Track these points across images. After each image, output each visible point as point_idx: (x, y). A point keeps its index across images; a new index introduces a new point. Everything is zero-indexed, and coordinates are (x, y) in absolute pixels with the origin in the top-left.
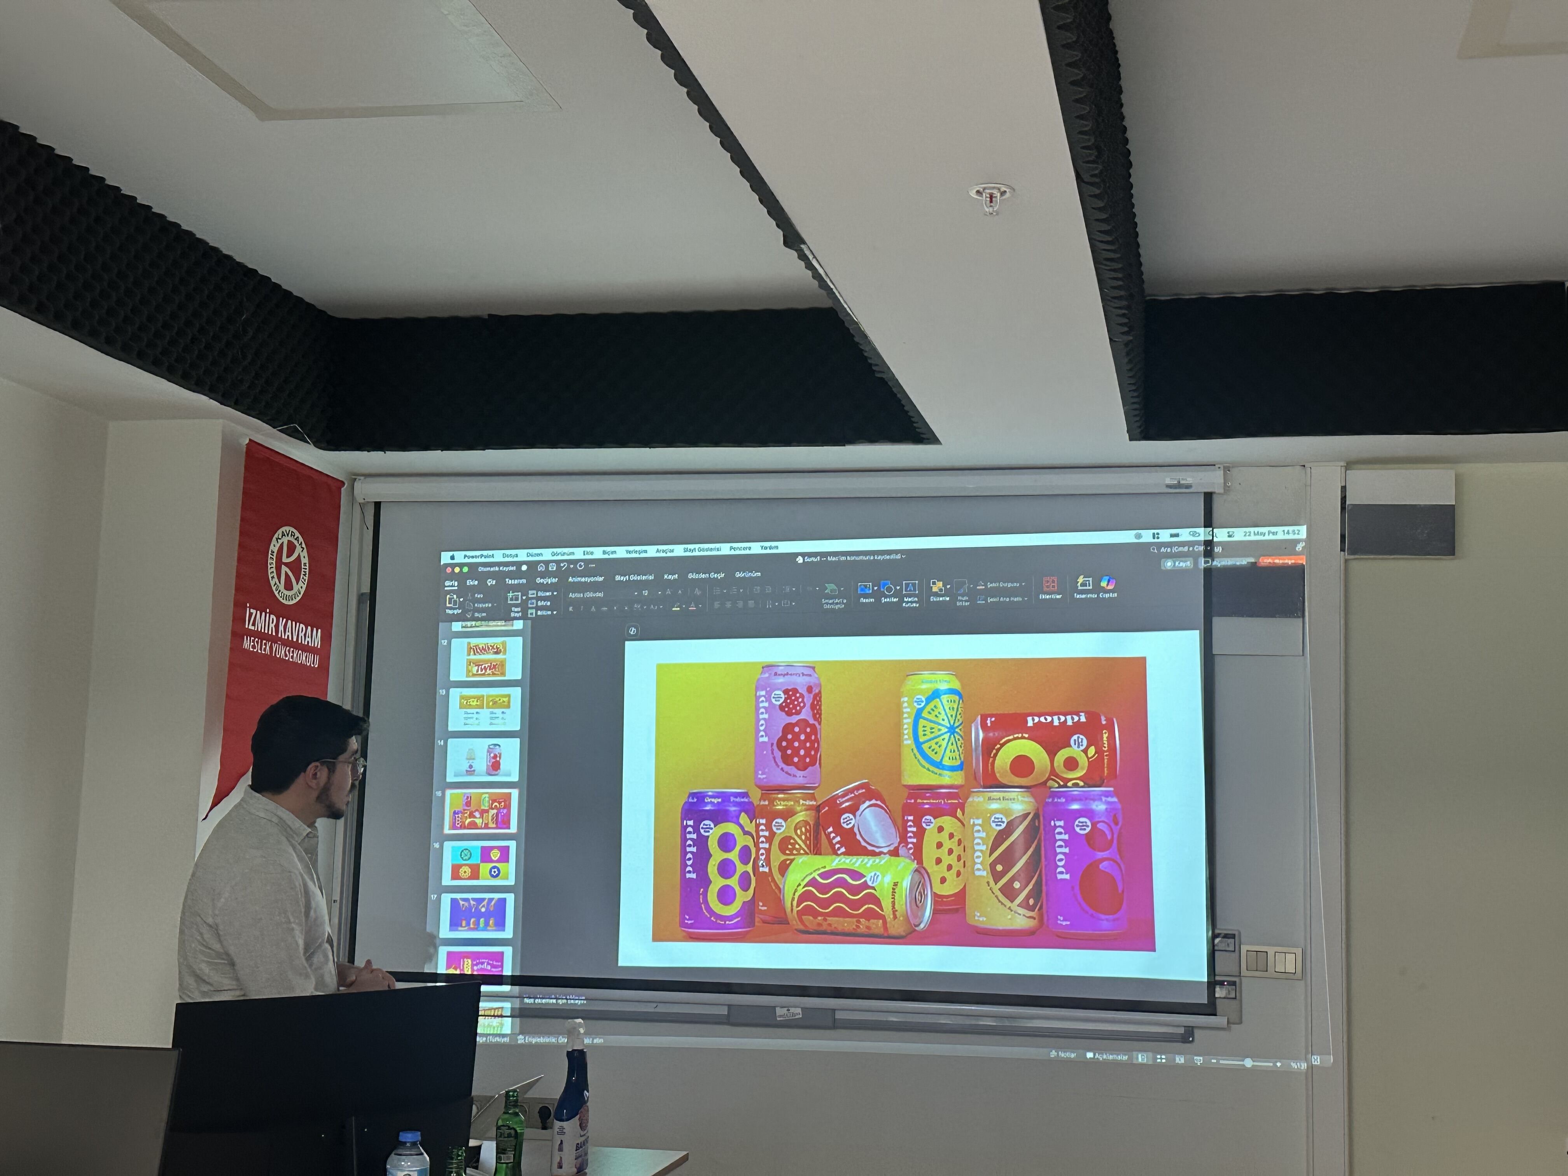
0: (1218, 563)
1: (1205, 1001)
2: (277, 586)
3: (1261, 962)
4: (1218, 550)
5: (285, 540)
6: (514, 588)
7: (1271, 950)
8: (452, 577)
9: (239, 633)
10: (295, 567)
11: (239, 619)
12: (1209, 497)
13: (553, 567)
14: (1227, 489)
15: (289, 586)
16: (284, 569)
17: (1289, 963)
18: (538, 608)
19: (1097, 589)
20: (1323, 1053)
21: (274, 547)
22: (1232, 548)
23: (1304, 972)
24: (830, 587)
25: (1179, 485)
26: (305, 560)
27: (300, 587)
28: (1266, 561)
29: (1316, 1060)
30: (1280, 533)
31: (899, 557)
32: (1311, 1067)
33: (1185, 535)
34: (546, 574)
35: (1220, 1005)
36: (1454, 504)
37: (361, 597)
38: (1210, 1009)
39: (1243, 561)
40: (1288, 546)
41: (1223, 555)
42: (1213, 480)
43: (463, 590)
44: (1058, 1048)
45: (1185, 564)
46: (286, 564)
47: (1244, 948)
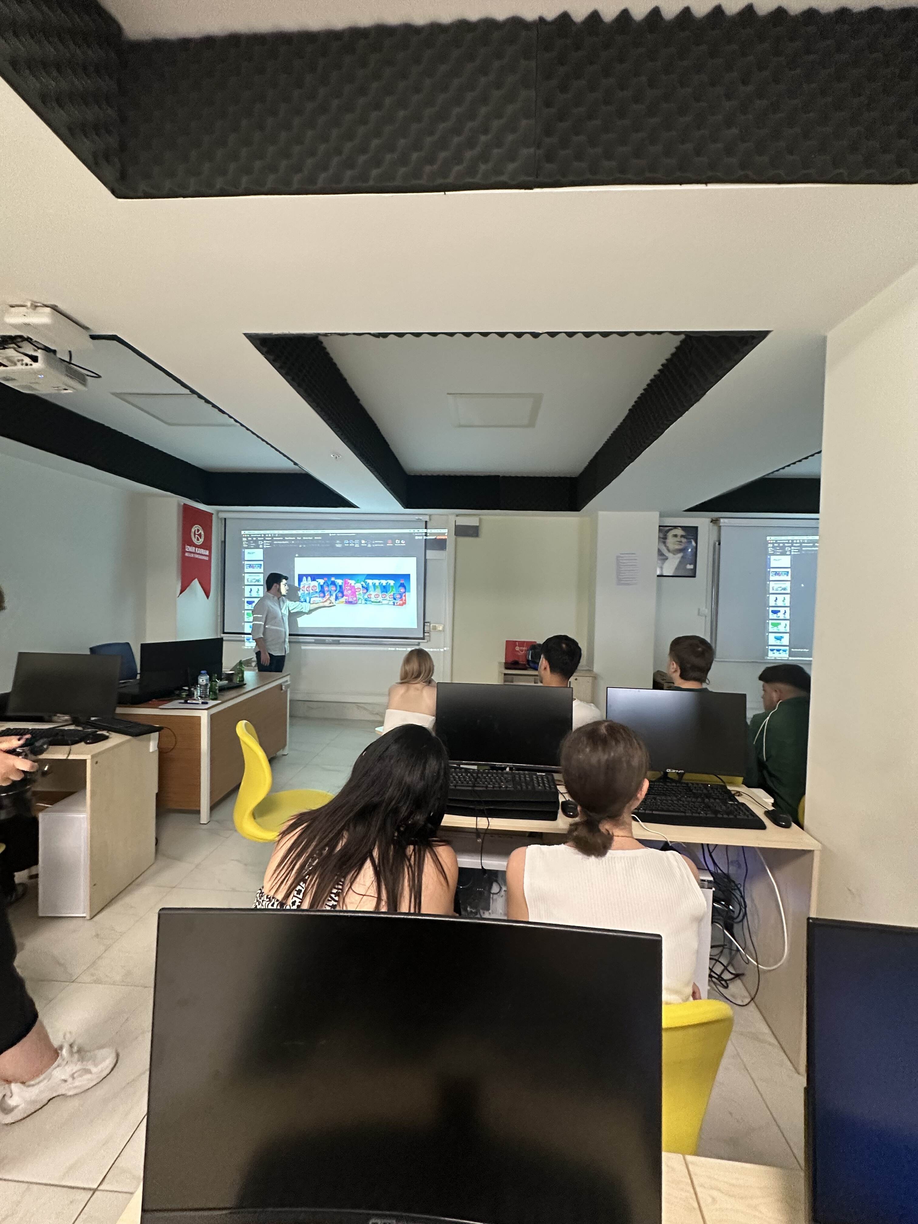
0: (428, 538)
1: (422, 636)
2: (195, 540)
3: (435, 628)
4: (428, 534)
5: (196, 529)
6: (260, 540)
7: (437, 625)
8: (245, 537)
9: (184, 551)
10: (200, 535)
11: (184, 548)
12: (426, 522)
13: (270, 535)
14: (430, 519)
15: (198, 540)
16: (196, 536)
17: (441, 628)
18: (266, 545)
19: (401, 543)
20: (446, 647)
21: (193, 530)
22: (431, 534)
23: (444, 630)
24: (338, 542)
25: (419, 519)
26: (203, 533)
27: (201, 540)
28: (438, 537)
29: (445, 649)
30: (442, 531)
31: (354, 534)
32: (444, 650)
33: (421, 531)
34: (268, 537)
35: (426, 638)
36: (478, 525)
37: (222, 542)
38: (423, 639)
39: (434, 537)
40: (443, 534)
41: (429, 536)
42: (427, 518)
43: (248, 541)
44: (391, 648)
45: (421, 538)
46: (197, 535)
47: (431, 625)
